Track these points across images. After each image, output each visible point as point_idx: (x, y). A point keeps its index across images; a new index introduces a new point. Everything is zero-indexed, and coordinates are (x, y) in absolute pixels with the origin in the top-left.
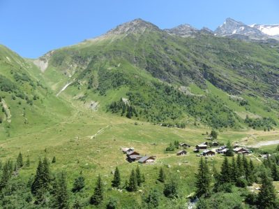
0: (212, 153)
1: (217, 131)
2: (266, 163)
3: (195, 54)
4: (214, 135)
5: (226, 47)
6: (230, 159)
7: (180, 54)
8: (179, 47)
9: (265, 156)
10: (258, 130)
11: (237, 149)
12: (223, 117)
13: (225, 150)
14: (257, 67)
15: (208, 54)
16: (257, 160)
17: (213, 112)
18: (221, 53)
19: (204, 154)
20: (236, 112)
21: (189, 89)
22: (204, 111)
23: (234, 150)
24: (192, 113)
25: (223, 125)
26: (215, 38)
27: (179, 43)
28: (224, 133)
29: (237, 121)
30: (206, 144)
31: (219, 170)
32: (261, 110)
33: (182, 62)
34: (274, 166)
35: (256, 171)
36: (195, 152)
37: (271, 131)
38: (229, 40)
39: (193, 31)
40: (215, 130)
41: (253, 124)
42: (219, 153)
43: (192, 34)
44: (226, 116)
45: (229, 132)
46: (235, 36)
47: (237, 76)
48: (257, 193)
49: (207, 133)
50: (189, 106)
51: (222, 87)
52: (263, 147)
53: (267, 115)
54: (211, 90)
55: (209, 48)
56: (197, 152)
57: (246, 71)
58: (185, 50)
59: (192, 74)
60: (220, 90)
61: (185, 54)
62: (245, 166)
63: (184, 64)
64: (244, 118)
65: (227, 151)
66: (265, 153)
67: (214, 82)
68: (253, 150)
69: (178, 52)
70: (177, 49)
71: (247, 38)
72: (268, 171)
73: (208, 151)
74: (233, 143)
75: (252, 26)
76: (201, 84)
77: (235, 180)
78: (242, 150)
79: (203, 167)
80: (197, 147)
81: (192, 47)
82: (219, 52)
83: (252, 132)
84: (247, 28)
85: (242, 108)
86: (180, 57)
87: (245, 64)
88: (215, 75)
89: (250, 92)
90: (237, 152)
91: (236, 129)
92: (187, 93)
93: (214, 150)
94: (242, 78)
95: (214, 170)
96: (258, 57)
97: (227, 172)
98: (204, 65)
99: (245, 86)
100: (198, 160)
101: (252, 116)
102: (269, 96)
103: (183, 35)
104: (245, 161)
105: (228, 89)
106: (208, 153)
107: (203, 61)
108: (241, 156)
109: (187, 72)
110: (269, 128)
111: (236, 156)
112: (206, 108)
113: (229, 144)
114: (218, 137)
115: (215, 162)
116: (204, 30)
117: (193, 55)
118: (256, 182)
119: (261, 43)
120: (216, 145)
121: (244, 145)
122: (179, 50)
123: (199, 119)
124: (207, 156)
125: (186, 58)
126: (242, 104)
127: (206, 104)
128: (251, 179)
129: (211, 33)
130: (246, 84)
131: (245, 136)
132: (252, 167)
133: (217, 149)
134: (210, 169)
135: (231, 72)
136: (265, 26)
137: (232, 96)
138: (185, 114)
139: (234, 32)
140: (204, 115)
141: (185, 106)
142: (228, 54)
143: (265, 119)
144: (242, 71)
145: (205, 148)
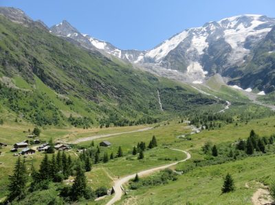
0: (32, 151)
1: (40, 128)
2: (82, 157)
3: (26, 46)
4: (36, 132)
5: (60, 47)
6: (50, 156)
7: (7, 40)
8: (6, 32)
9: (82, 150)
10: (78, 127)
11: (58, 146)
12: (48, 114)
13: (46, 148)
14: (84, 72)
15: (40, 48)
16: (74, 155)
17: (39, 109)
18: (54, 51)
19: (23, 153)
20: (61, 111)
21: (14, 82)
22: (28, 107)
23: (56, 146)
24: (14, 108)
25: (47, 122)
26: (50, 35)
27: (8, 27)
28: (48, 130)
29: (61, 119)
30: (27, 142)
31: (38, 168)
32: (83, 111)
33: (8, 49)
34: (88, 159)
35: (73, 165)
36: (13, 151)
37: (89, 129)
38: (63, 41)
39: (26, 19)
41: (75, 123)
42: (40, 151)
43: (26, 22)
44: (51, 114)
45: (52, 129)
46: (69, 39)
47: (66, 77)
48: (71, 185)
49: (29, 131)
50: (10, 100)
51: (50, 85)
52: (81, 143)
53: (87, 115)
54: (39, 85)
55: (42, 43)
56: (15, 151)
57: (75, 74)
58: (14, 37)
59: (19, 66)
60: (49, 87)
61: (14, 41)
62: (64, 162)
63: (11, 52)
64: (68, 117)
65: (49, 148)
66: (82, 148)
67: (43, 78)
68: (72, 146)
69: (5, 37)
70: (3, 33)
71: (79, 44)
72: (82, 163)
73: (27, 149)
74: (55, 141)
75: (85, 35)
76: (29, 78)
77: (53, 176)
78: (63, 146)
79: (20, 167)
80: (16, 146)
81: (23, 36)
82: (52, 49)
83: (74, 129)
84: (80, 36)
85: (68, 107)
86: (6, 43)
87: (75, 67)
88: (45, 72)
89: (76, 94)
90: (57, 149)
91: (60, 127)
92: (11, 85)
93: (34, 148)
94: (70, 79)
95: (33, 169)
96: (86, 63)
97: (46, 169)
98: (35, 59)
99: (72, 87)
100: (14, 160)
101: (76, 116)
102: (91, 99)
103: (13, 19)
104: (64, 156)
105: (57, 87)
106: (27, 152)
107: (34, 54)
108: (61, 152)
109: (12, 62)
110: (88, 126)
111: (56, 152)
112: (31, 104)
113: (51, 141)
114: (41, 135)
115: (34, 160)
116: (39, 23)
117: (23, 45)
118: (72, 175)
119: (89, 52)
120: (37, 143)
121: (65, 142)
122: (6, 35)
123: (21, 115)
124: (26, 155)
125: (14, 46)
126: (67, 104)
127: (31, 100)
128: (67, 173)
129: (46, 29)
130: (73, 86)
131: (67, 133)
132: (70, 161)
133: (38, 146)
134: (28, 168)
135: (61, 72)
136: (94, 39)
137: (60, 95)
138: (5, 109)
139: (69, 35)
140: (28, 111)
141: (6, 100)
142: (60, 54)
143: (85, 118)
144: (72, 73)
145: (25, 146)
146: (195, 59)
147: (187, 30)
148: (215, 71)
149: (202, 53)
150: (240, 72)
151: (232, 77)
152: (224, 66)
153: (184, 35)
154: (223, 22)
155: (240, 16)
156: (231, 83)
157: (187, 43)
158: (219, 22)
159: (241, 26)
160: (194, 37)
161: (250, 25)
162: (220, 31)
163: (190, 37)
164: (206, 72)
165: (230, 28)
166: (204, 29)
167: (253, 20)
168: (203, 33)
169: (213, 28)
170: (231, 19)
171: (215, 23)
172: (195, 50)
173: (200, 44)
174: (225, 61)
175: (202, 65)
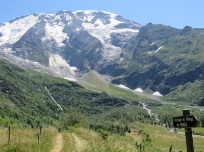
146: (55, 50)
147: (35, 15)
148: (89, 68)
149: (62, 45)
152: (99, 62)
154: (78, 14)
155: (96, 11)
157: (40, 30)
158: (74, 13)
160: (47, 25)
161: (109, 22)
162: (79, 23)
163: (42, 24)
164: (75, 68)
165: (86, 22)
166: (58, 17)
167: (110, 18)
168: (58, 21)
169: (68, 18)
171: (70, 13)
172: (53, 40)
173: (56, 33)
174: (100, 57)
175: (66, 58)
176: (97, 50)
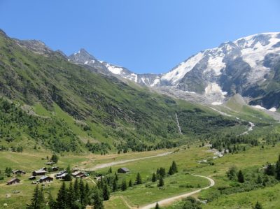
0: (50, 179)
1: (58, 155)
2: (100, 185)
3: (46, 74)
4: (54, 159)
5: (77, 74)
6: (67, 184)
7: (29, 70)
8: (28, 62)
9: (99, 178)
10: (96, 154)
11: (75, 173)
12: (66, 140)
13: (64, 175)
14: (101, 98)
15: (59, 76)
16: (91, 182)
17: (57, 135)
18: (72, 78)
19: (41, 181)
20: (79, 137)
21: (34, 109)
22: (47, 134)
23: (74, 174)
24: (33, 135)
25: (64, 148)
26: (69, 64)
27: (30, 58)
28: (66, 157)
29: (79, 145)
30: (45, 169)
31: (55, 197)
32: (100, 136)
33: (29, 79)
34: (106, 186)
35: (90, 193)
36: (31, 179)
37: (106, 155)
38: (81, 68)
39: (46, 51)
40: (57, 154)
41: (92, 149)
42: (57, 178)
43: (46, 53)
44: (69, 141)
45: (70, 156)
46: (86, 66)
47: (84, 103)
49: (47, 158)
50: (30, 128)
51: (69, 111)
52: (99, 170)
53: (105, 140)
54: (58, 113)
55: (61, 71)
56: (34, 179)
57: (92, 100)
58: (34, 66)
59: (39, 94)
60: (67, 114)
61: (35, 71)
62: (82, 190)
63: (32, 82)
64: (86, 143)
65: (66, 176)
66: (100, 175)
67: (62, 105)
68: (90, 173)
69: (27, 67)
70: (25, 64)
71: (96, 70)
72: (100, 191)
73: (46, 177)
74: (73, 168)
75: (101, 62)
76: (48, 106)
77: (71, 205)
78: (81, 173)
79: (38, 196)
80: (34, 174)
81: (43, 66)
82: (70, 77)
83: (91, 156)
84: (97, 62)
85: (85, 133)
86: (28, 73)
87: (92, 93)
88: (64, 99)
89: (93, 119)
90: (75, 176)
91: (77, 154)
92: (31, 113)
93: (52, 175)
94: (88, 105)
95: (50, 197)
96: (103, 88)
97: (63, 198)
98: (54, 87)
99: (90, 113)
100: (32, 188)
101: (93, 141)
102: (108, 124)
103: (35, 51)
104: (82, 184)
105: (74, 113)
106: (45, 180)
107: (54, 82)
108: (79, 180)
109: (33, 91)
110: (106, 152)
111: (74, 180)
112: (50, 131)
113: (68, 169)
114: (59, 162)
115: (52, 188)
116: (59, 53)
117: (43, 74)
118: (90, 204)
119: (106, 78)
120: (55, 170)
121: (82, 169)
122: (28, 65)
123: (40, 142)
124: (44, 183)
125: (35, 76)
126: (85, 129)
127: (50, 127)
128: (85, 201)
129: (65, 58)
130: (91, 111)
131: (85, 159)
132: (87, 189)
133: (56, 174)
134: (46, 197)
135: (79, 98)
136: (111, 65)
137: (78, 121)
138: (25, 136)
139: (86, 63)
140: (47, 138)
141: (26, 127)
142: (78, 81)
143: (103, 144)
144: (89, 99)
145: (43, 174)
146: (213, 80)
147: (202, 52)
148: (235, 92)
149: (220, 73)
150: (262, 92)
151: (254, 97)
152: (244, 86)
153: (200, 56)
154: (239, 42)
155: (257, 35)
156: (253, 103)
157: (204, 64)
158: (235, 42)
159: (258, 45)
160: (211, 58)
161: (268, 43)
162: (237, 51)
163: (206, 58)
164: (225, 93)
165: (246, 47)
166: (220, 49)
167: (271, 38)
168: (219, 53)
169: (229, 48)
170: (247, 38)
171: (231, 43)
172: (212, 70)
173: (217, 64)
174: (245, 81)
175: (220, 85)
176: (244, 74)
